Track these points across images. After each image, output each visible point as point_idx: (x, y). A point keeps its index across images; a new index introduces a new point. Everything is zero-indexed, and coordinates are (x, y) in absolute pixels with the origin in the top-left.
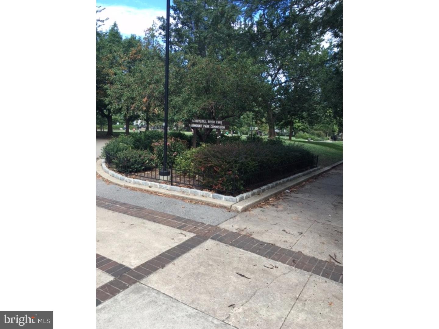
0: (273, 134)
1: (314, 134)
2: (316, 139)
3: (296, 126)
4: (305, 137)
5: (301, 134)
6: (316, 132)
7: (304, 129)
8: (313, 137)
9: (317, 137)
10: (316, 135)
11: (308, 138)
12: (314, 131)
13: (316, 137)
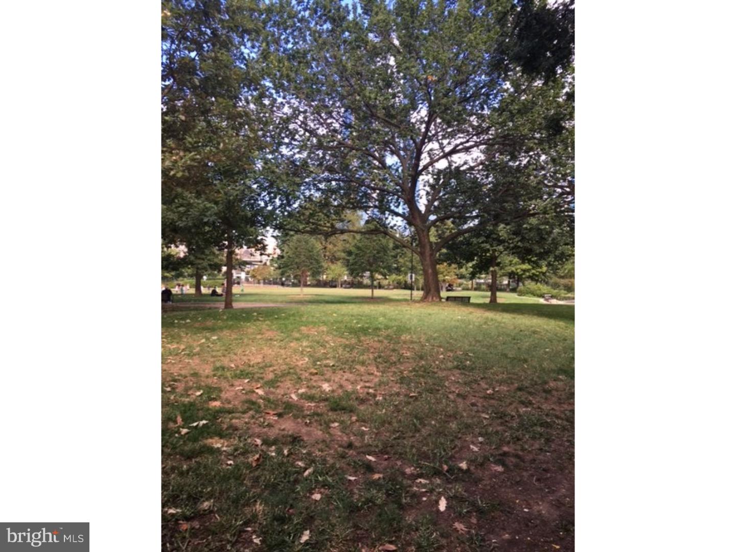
0: (433, 290)
1: (559, 286)
2: (563, 295)
3: (519, 271)
4: (538, 292)
5: (529, 286)
6: (562, 281)
7: (537, 276)
8: (555, 292)
9: (566, 292)
10: (562, 287)
11: (544, 294)
12: (558, 280)
13: (563, 291)
